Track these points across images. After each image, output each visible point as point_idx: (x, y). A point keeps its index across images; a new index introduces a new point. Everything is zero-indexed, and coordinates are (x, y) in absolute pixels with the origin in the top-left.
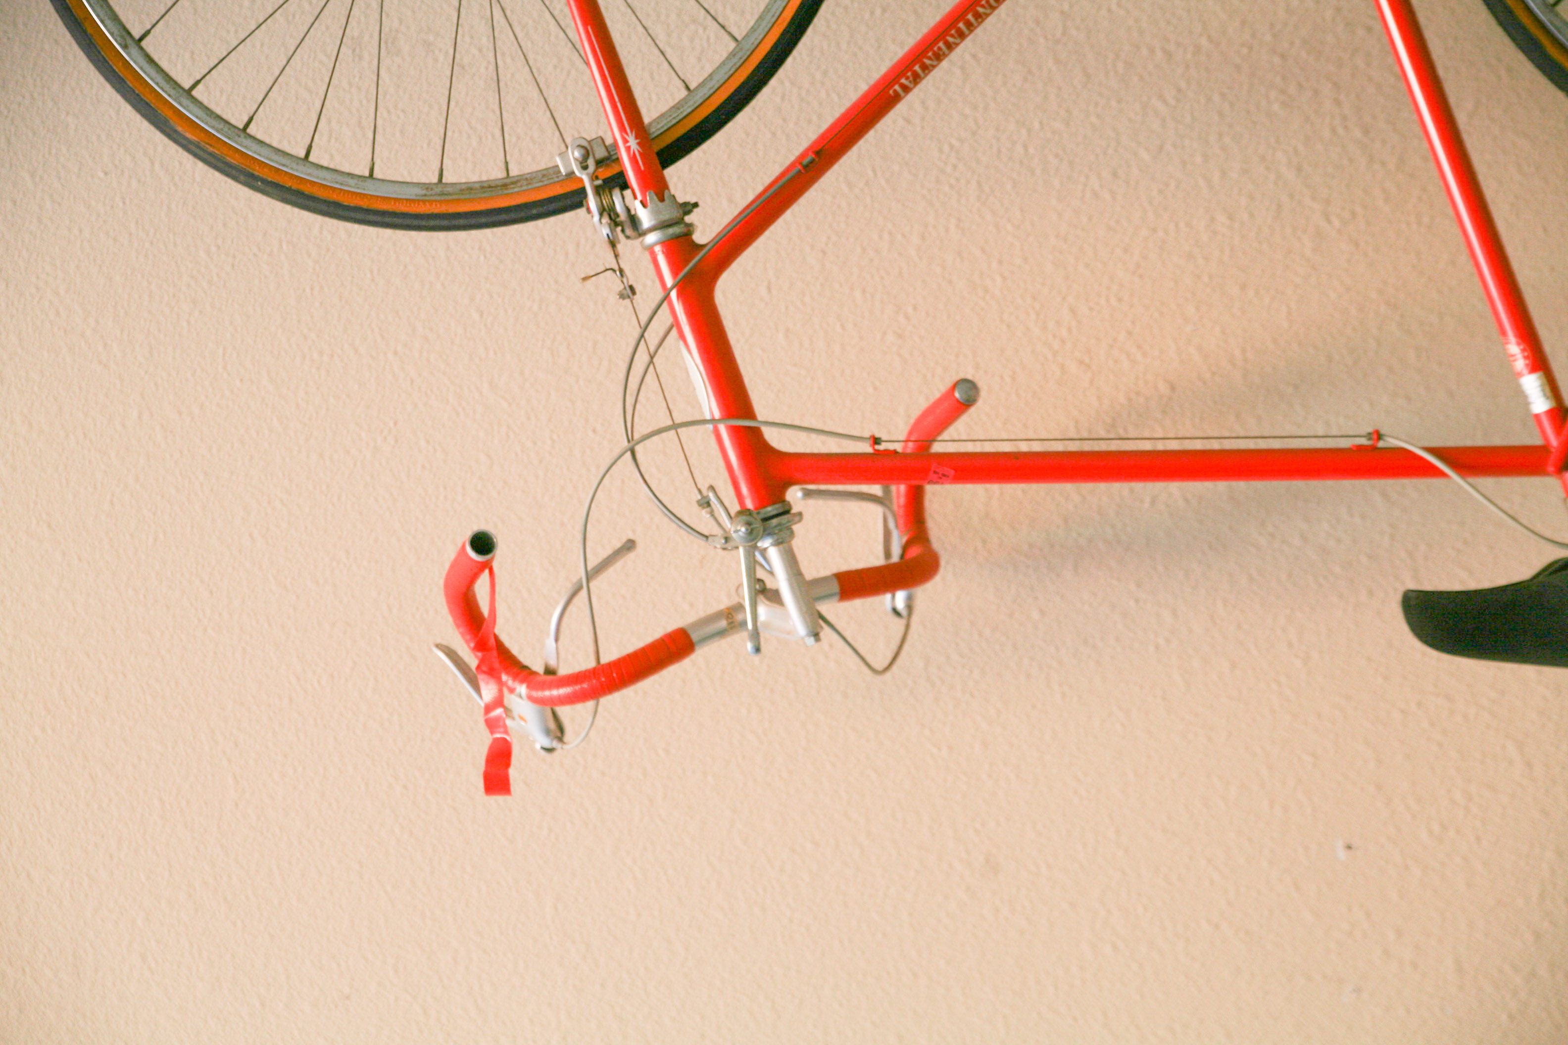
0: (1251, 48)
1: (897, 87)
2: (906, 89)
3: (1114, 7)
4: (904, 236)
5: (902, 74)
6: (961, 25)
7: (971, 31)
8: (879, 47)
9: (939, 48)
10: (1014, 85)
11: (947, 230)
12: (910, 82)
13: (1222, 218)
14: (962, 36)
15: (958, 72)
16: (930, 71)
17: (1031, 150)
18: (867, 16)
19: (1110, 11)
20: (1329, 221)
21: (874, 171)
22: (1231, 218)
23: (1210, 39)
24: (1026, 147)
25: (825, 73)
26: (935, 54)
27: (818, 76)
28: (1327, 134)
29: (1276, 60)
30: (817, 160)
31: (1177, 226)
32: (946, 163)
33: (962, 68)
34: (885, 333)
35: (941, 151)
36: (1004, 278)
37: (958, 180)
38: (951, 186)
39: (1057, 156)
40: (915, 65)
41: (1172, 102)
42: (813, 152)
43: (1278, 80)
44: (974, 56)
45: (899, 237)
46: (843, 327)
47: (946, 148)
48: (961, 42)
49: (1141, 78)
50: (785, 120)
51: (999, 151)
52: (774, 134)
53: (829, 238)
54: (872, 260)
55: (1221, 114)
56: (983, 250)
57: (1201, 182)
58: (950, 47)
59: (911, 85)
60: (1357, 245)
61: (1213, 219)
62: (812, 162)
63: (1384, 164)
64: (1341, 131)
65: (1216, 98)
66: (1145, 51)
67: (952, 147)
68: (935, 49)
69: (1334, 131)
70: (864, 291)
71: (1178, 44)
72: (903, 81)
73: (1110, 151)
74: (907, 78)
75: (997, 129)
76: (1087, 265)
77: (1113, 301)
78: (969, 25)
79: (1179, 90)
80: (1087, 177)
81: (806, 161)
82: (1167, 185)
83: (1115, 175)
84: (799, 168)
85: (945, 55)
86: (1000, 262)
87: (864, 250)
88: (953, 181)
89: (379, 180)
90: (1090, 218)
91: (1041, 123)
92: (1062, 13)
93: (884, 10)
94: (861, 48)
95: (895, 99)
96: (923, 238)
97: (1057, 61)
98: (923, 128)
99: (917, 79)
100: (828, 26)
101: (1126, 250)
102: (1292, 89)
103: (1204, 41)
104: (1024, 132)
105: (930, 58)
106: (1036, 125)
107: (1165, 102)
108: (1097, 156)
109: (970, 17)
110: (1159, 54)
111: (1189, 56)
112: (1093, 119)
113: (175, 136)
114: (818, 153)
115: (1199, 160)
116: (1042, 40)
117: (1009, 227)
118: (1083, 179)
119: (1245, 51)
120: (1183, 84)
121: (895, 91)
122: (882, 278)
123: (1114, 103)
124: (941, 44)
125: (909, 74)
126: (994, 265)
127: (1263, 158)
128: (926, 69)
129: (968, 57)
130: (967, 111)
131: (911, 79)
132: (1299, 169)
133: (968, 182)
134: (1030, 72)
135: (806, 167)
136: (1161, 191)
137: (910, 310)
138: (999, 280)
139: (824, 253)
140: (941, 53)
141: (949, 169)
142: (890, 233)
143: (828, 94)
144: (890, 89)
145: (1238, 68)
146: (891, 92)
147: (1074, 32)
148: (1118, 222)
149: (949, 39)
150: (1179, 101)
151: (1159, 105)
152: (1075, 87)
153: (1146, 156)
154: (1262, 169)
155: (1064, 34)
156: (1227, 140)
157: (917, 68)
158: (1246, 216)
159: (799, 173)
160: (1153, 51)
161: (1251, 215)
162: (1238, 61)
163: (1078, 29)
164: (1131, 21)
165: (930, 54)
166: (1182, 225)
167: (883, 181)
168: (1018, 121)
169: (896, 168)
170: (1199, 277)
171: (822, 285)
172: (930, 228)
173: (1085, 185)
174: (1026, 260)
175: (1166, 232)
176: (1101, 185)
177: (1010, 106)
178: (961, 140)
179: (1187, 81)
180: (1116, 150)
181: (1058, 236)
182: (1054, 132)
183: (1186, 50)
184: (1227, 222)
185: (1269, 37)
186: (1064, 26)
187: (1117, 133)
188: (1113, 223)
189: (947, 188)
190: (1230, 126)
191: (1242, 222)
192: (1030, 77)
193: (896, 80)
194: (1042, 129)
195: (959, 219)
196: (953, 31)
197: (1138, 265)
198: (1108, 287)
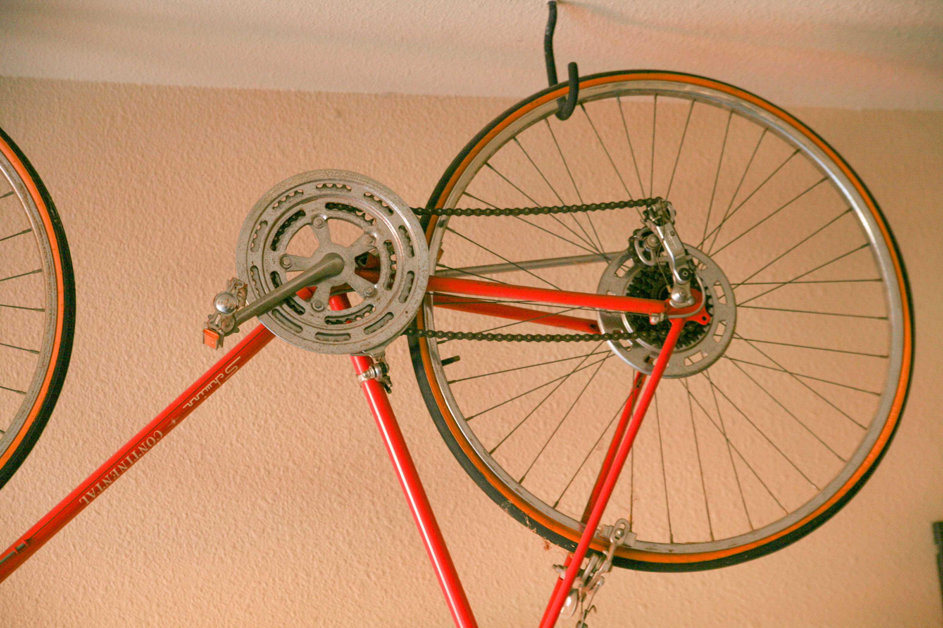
0: (319, 469)
1: (84, 497)
2: (90, 499)
3: (234, 442)
4: (93, 589)
5: (88, 489)
6: (128, 458)
7: (134, 462)
8: (81, 466)
9: (113, 473)
10: (170, 490)
11: (123, 584)
12: (93, 494)
13: (302, 574)
14: (128, 465)
15: (133, 481)
16: (107, 487)
17: (180, 532)
18: (73, 446)
19: (231, 444)
20: (369, 576)
22: (308, 575)
23: (294, 462)
24: (176, 530)
25: (43, 482)
26: (110, 476)
27: (38, 484)
28: (367, 522)
29: (335, 476)
30: (27, 546)
31: (274, 580)
32: (123, 541)
33: (136, 480)
35: (120, 533)
36: (160, 616)
37: (131, 551)
38: (126, 555)
39: (197, 535)
40: (97, 483)
41: (271, 501)
42: (24, 540)
43: (337, 488)
44: (144, 472)
45: (90, 589)
47: (124, 531)
48: (128, 469)
49: (251, 486)
50: (14, 513)
51: (159, 532)
52: (6, 523)
53: (41, 591)
54: (70, 605)
55: (301, 509)
56: (147, 597)
57: (289, 552)
58: (120, 472)
59: (93, 496)
60: (386, 591)
61: (296, 576)
62: (23, 547)
63: (401, 541)
64: (375, 520)
65: (298, 499)
66: (253, 470)
67: (127, 530)
68: (110, 473)
69: (371, 520)
71: (274, 466)
72: (88, 493)
73: (232, 532)
74: (91, 492)
75: (158, 518)
76: (215, 607)
78: (133, 458)
79: (276, 494)
80: (216, 549)
81: (19, 547)
82: (267, 554)
83: (234, 547)
84: (14, 551)
85: (117, 477)
86: (158, 605)
87: (65, 599)
88: (128, 552)
90: (218, 576)
91: (187, 514)
92: (201, 445)
93: (85, 442)
94: (68, 466)
95: (83, 505)
96: (106, 590)
97: (198, 475)
98: (108, 517)
99: (98, 492)
100: (47, 452)
101: (241, 596)
102: (345, 494)
103: (291, 464)
104: (176, 520)
105: (106, 479)
106: (184, 516)
107: (266, 501)
108: (223, 536)
109: (134, 453)
110: (262, 470)
111: (281, 473)
112: (221, 512)
114: (28, 541)
115: (288, 538)
116: (188, 462)
117: (164, 582)
118: (213, 550)
119: (316, 470)
120: (278, 491)
121: (83, 500)
122: (77, 617)
123: (234, 502)
124: (114, 470)
125: (92, 489)
126: (154, 607)
127: (328, 537)
128: (104, 486)
129: (139, 472)
130: (138, 507)
131: (94, 492)
132: (350, 544)
133: (138, 552)
134: (180, 482)
135: (19, 551)
136: (264, 558)
138: (157, 617)
139: (37, 601)
140: (114, 476)
141: (125, 544)
142: (84, 587)
143: (45, 496)
144: (79, 499)
145: (312, 480)
146: (80, 501)
147: (209, 457)
148: (236, 578)
149: (119, 466)
150: (274, 501)
151: (263, 504)
152: (209, 491)
153: (254, 535)
154: (327, 544)
155: (202, 458)
156: (305, 525)
157: (98, 485)
158: (317, 574)
159: (15, 554)
160: (259, 469)
161: (321, 573)
162: (311, 476)
163: (211, 456)
164: (245, 451)
165: (107, 476)
166: (277, 579)
167: (80, 553)
168: (171, 513)
169: (90, 544)
170: (287, 613)
171: (35, 623)
172: (112, 583)
173: (215, 554)
174: (175, 603)
175: (267, 584)
176: (225, 554)
177: (166, 503)
178: (134, 526)
179: (280, 488)
180: (235, 532)
181: (196, 587)
182: (195, 520)
183: (279, 469)
184: (305, 577)
185: (330, 462)
186: (202, 453)
187: (236, 521)
188: (232, 579)
189: (123, 557)
190: (307, 517)
191: (315, 578)
192: (180, 485)
193: (83, 493)
194: (187, 517)
195: (131, 577)
196: (122, 462)
197: (249, 606)
198: (229, 621)
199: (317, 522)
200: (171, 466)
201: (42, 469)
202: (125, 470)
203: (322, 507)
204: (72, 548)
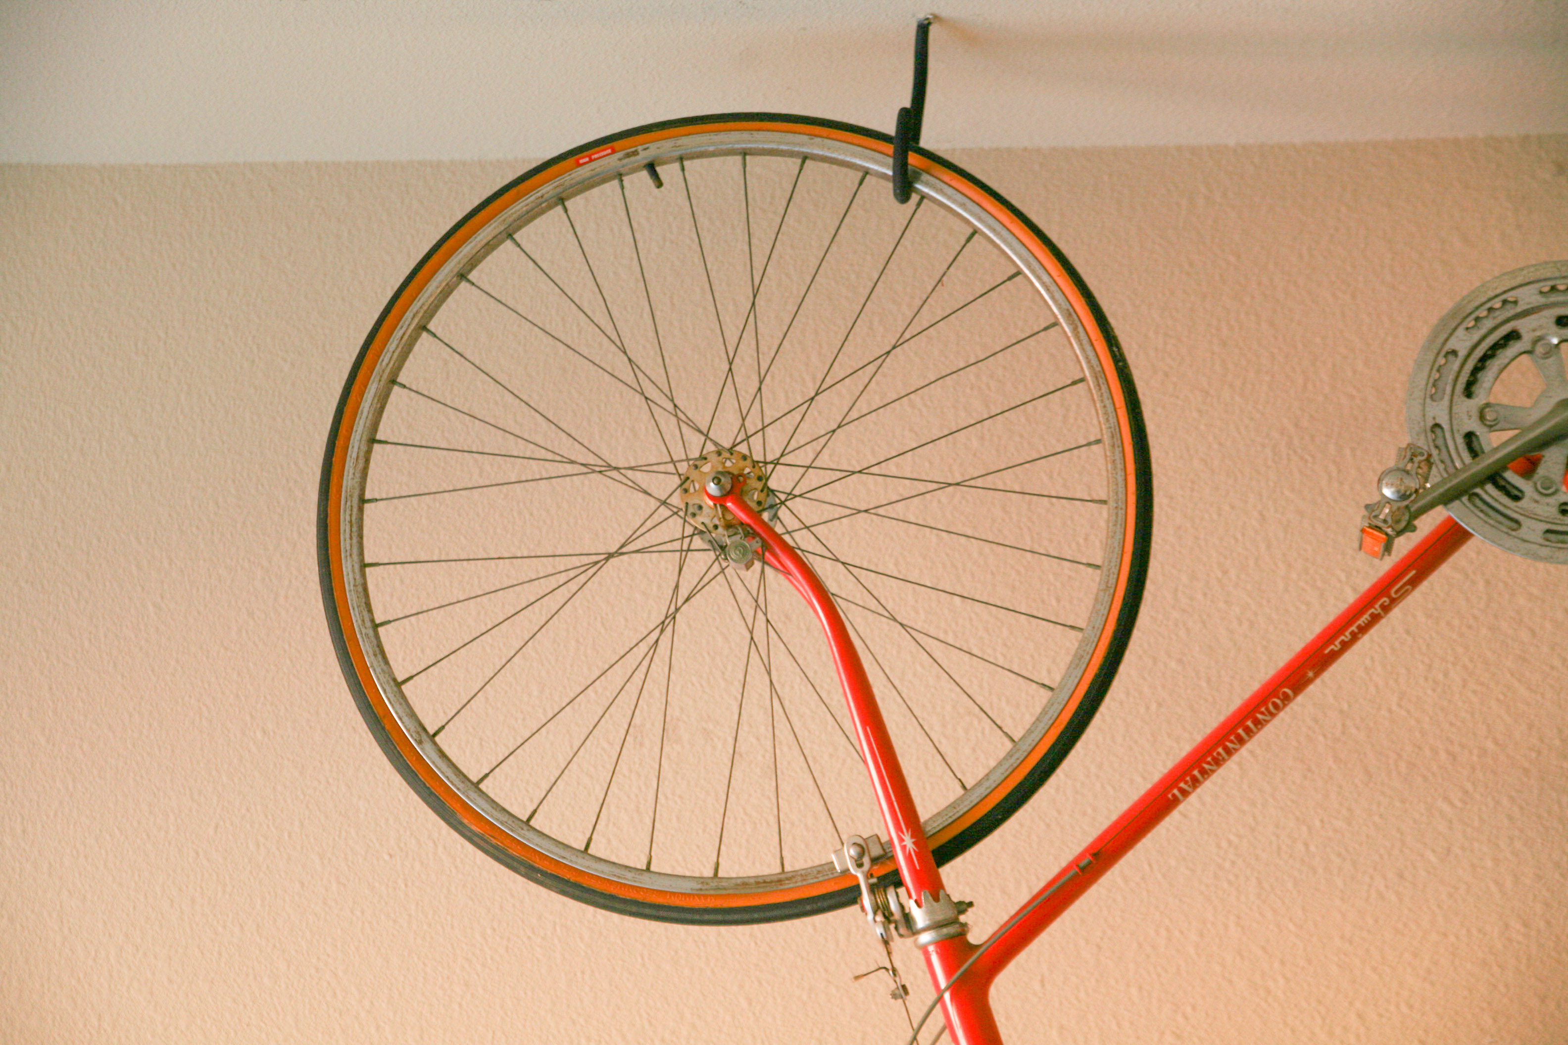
0: (1539, 753)
1: (1176, 791)
2: (1185, 793)
3: (1394, 708)
4: (1182, 932)
5: (1182, 779)
6: (1240, 731)
7: (1250, 737)
9: (1219, 754)
10: (1294, 783)
11: (1226, 927)
12: (1189, 786)
13: (1516, 925)
14: (1241, 741)
16: (1209, 776)
17: (1312, 848)
18: (1142, 710)
19: (1390, 711)
21: (1150, 865)
22: (1526, 925)
23: (1496, 742)
24: (1306, 845)
26: (1214, 759)
30: (1095, 862)
31: (1468, 931)
32: (1224, 860)
34: (1163, 1034)
36: (1287, 980)
37: (1237, 876)
38: (1230, 883)
39: (1339, 855)
40: (1194, 769)
41: (1458, 804)
42: (1090, 855)
45: (1177, 934)
46: (1119, 1025)
47: (1224, 844)
48: (1241, 748)
49: (1425, 779)
50: (1059, 812)
51: (1279, 848)
52: (1048, 826)
54: (1148, 956)
55: (1510, 818)
56: (1264, 949)
57: (1493, 888)
58: (1229, 752)
59: (1190, 790)
61: (1507, 926)
62: (1090, 863)
65: (1505, 801)
66: (1428, 752)
67: (1230, 842)
68: (1215, 754)
70: (1140, 988)
71: (1463, 746)
72: (1182, 785)
73: (1395, 852)
74: (1186, 783)
75: (1277, 826)
76: (1374, 969)
77: (1404, 1009)
78: (1248, 730)
79: (1466, 792)
80: (1372, 878)
81: (1083, 863)
82: (1457, 889)
83: (1401, 876)
84: (1075, 869)
85: (1224, 760)
86: (1282, 963)
87: (1140, 946)
88: (1231, 877)
89: (656, 873)
90: (1376, 921)
91: (1322, 821)
92: (1341, 712)
93: (1160, 705)
95: (1173, 804)
96: (1201, 935)
97: (1337, 760)
98: (1200, 823)
99: (1196, 783)
101: (1415, 955)
103: (1490, 745)
104: (1304, 829)
105: (1209, 763)
106: (1317, 823)
107: (1451, 804)
108: (1381, 856)
109: (1249, 723)
110: (1443, 756)
111: (1475, 758)
112: (1376, 819)
113: (460, 828)
114: (1095, 855)
115: (1489, 863)
116: (1321, 738)
117: (1291, 926)
118: (1367, 880)
119: (1534, 755)
120: (1469, 787)
121: (1174, 795)
122: (1159, 975)
123: (1397, 804)
124: (1220, 750)
125: (1188, 778)
126: (1277, 965)
128: (1205, 773)
130: (1246, 807)
131: (1190, 783)
133: (1247, 878)
134: (1309, 770)
135: (1083, 870)
136: (1450, 895)
137: (1189, 1010)
138: (1281, 981)
139: (1099, 947)
140: (1220, 758)
141: (1227, 865)
142: (1168, 930)
143: (1103, 787)
144: (1168, 793)
145: (1526, 771)
146: (1170, 796)
147: (1354, 731)
148: (1405, 925)
149: (1228, 744)
150: (1466, 803)
151: (1445, 807)
152: (1357, 786)
153: (1433, 858)
154: (1557, 877)
155: (1343, 733)
156: (1518, 844)
157: (1196, 772)
158: (1542, 925)
159: (1076, 876)
160: (1437, 753)
161: (1548, 923)
162: (1526, 765)
163: (1358, 729)
164: (1412, 722)
165: (1209, 759)
166: (1474, 931)
167: (1159, 876)
168: (1298, 819)
169: (1173, 863)
170: (1495, 986)
171: (1097, 981)
172: (1209, 926)
173: (1370, 886)
174: (1309, 961)
175: (1457, 937)
176: (1386, 887)
177: (1289, 803)
178: (1239, 836)
179: (1473, 784)
180: (1401, 851)
181: (1342, 937)
182: (1335, 831)
183: (1471, 752)
184: (1522, 930)
185: (1557, 742)
186: (1344, 725)
187: (1402, 834)
188: (1400, 926)
189: (1225, 885)
190: (1521, 831)
191: (1539, 931)
192: (1309, 775)
193: (1175, 785)
194: (1323, 827)
195: (1239, 917)
196: (1232, 738)
197: (1429, 971)
198: (1398, 994)
199: (1539, 840)
200: (1294, 743)
201: (1098, 746)
202: (1236, 750)
203: (1545, 815)
204: (1146, 867)
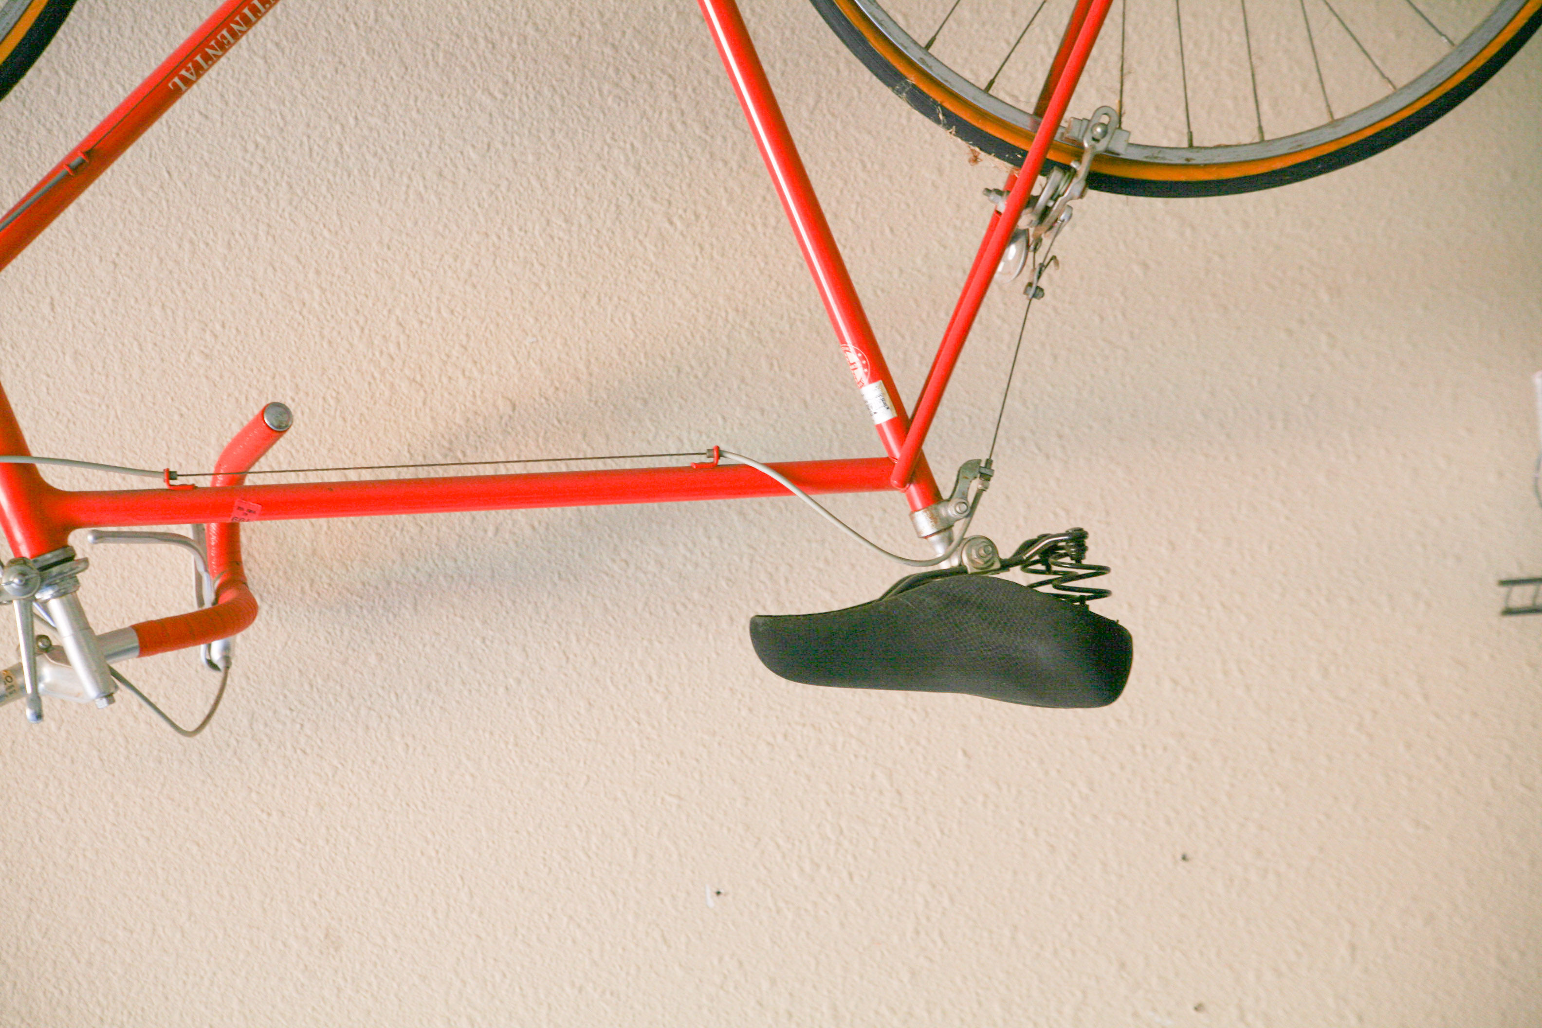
0: (580, 38)
1: (176, 80)
2: (188, 83)
4: (207, 244)
5: (182, 65)
6: (246, 11)
7: (258, 18)
8: (168, 33)
9: (223, 37)
10: (325, 77)
11: (256, 238)
12: (192, 74)
13: (558, 221)
14: (249, 23)
15: (260, 62)
16: (214, 63)
17: (347, 148)
20: (671, 223)
21: (169, 173)
22: (567, 221)
23: (536, 27)
24: (341, 146)
25: (107, 62)
26: (217, 42)
27: (98, 65)
28: (665, 130)
29: (608, 51)
30: (87, 161)
31: (510, 229)
32: (251, 163)
33: (264, 58)
34: (190, 354)
35: (246, 150)
36: (323, 291)
37: (265, 181)
38: (258, 188)
39: (375, 154)
40: (196, 55)
41: (499, 96)
42: (82, 153)
43: (611, 71)
44: (277, 45)
45: (202, 246)
46: (141, 348)
47: (251, 147)
48: (248, 30)
49: (464, 69)
50: (61, 116)
51: (311, 150)
52: (50, 131)
53: (120, 248)
54: (171, 272)
55: (551, 109)
56: (298, 259)
57: (535, 183)
58: (235, 36)
59: (193, 78)
60: (702, 248)
61: (548, 222)
62: (81, 164)
63: (726, 163)
64: (679, 126)
65: (546, 91)
66: (466, 41)
67: (257, 144)
68: (219, 37)
69: (672, 126)
70: (163, 307)
71: (502, 34)
72: (183, 72)
73: (435, 149)
74: (188, 70)
75: (308, 125)
76: (414, 275)
77: (445, 313)
78: (255, 10)
79: (507, 82)
80: (410, 178)
81: (75, 163)
82: (498, 186)
83: (441, 175)
84: (66, 170)
85: (230, 44)
86: (318, 272)
87: (161, 261)
88: (260, 183)
90: (416, 223)
91: (356, 118)
94: (147, 34)
95: (175, 94)
96: (229, 247)
97: (371, 51)
98: (222, 123)
99: (199, 71)
100: (108, 9)
101: (456, 258)
102: (626, 82)
103: (530, 30)
104: (338, 127)
105: (212, 48)
106: (352, 121)
107: (491, 95)
108: (420, 156)
110: (482, 42)
111: (515, 46)
112: (414, 114)
114: (88, 154)
115: (531, 158)
116: (353, 27)
117: (326, 233)
118: (405, 180)
119: (574, 40)
120: (511, 79)
121: (175, 84)
122: (184, 292)
123: (435, 98)
124: (225, 32)
125: (190, 65)
126: (311, 275)
127: (599, 157)
128: (209, 60)
129: (270, 45)
130: (273, 106)
131: (192, 70)
132: (638, 168)
133: (277, 183)
134: (340, 62)
135: (75, 169)
136: (491, 193)
137: (218, 327)
138: (317, 292)
139: (115, 264)
140: (225, 42)
141: (255, 170)
142: (191, 242)
143: (111, 87)
144: (169, 81)
145: (568, 59)
146: (170, 85)
147: (388, 19)
148: (446, 226)
149: (232, 25)
150: (506, 95)
151: (486, 100)
152: (392, 79)
153: (473, 156)
154: (598, 168)
155: (376, 21)
156: (560, 136)
157: (198, 58)
158: (584, 219)
159: (67, 176)
160: (475, 40)
161: (590, 217)
162: (567, 52)
163: (392, 16)
164: (450, 8)
165: (213, 43)
166: (516, 229)
167: (180, 184)
168: (330, 117)
169: (195, 169)
170: (536, 285)
171: (114, 300)
172: (237, 235)
173: (408, 187)
174: (346, 270)
175: (499, 238)
176: (425, 187)
177: (320, 100)
178: (269, 139)
179: (513, 73)
180: (440, 148)
181: (380, 242)
182: (371, 129)
183: (511, 39)
184: (564, 225)
185: (598, 26)
186: (376, 12)
187: (440, 129)
188: (440, 228)
189: (254, 192)
190: (563, 121)
191: (580, 226)
192: (341, 67)
193: (175, 72)
194: (357, 125)
195: (269, 226)
196: (237, 18)
197: (470, 274)
198: (438, 299)
199: (580, 131)
200: (325, 34)
201: (102, 39)
202: (243, 33)
203: (587, 105)
204: (166, 175)
